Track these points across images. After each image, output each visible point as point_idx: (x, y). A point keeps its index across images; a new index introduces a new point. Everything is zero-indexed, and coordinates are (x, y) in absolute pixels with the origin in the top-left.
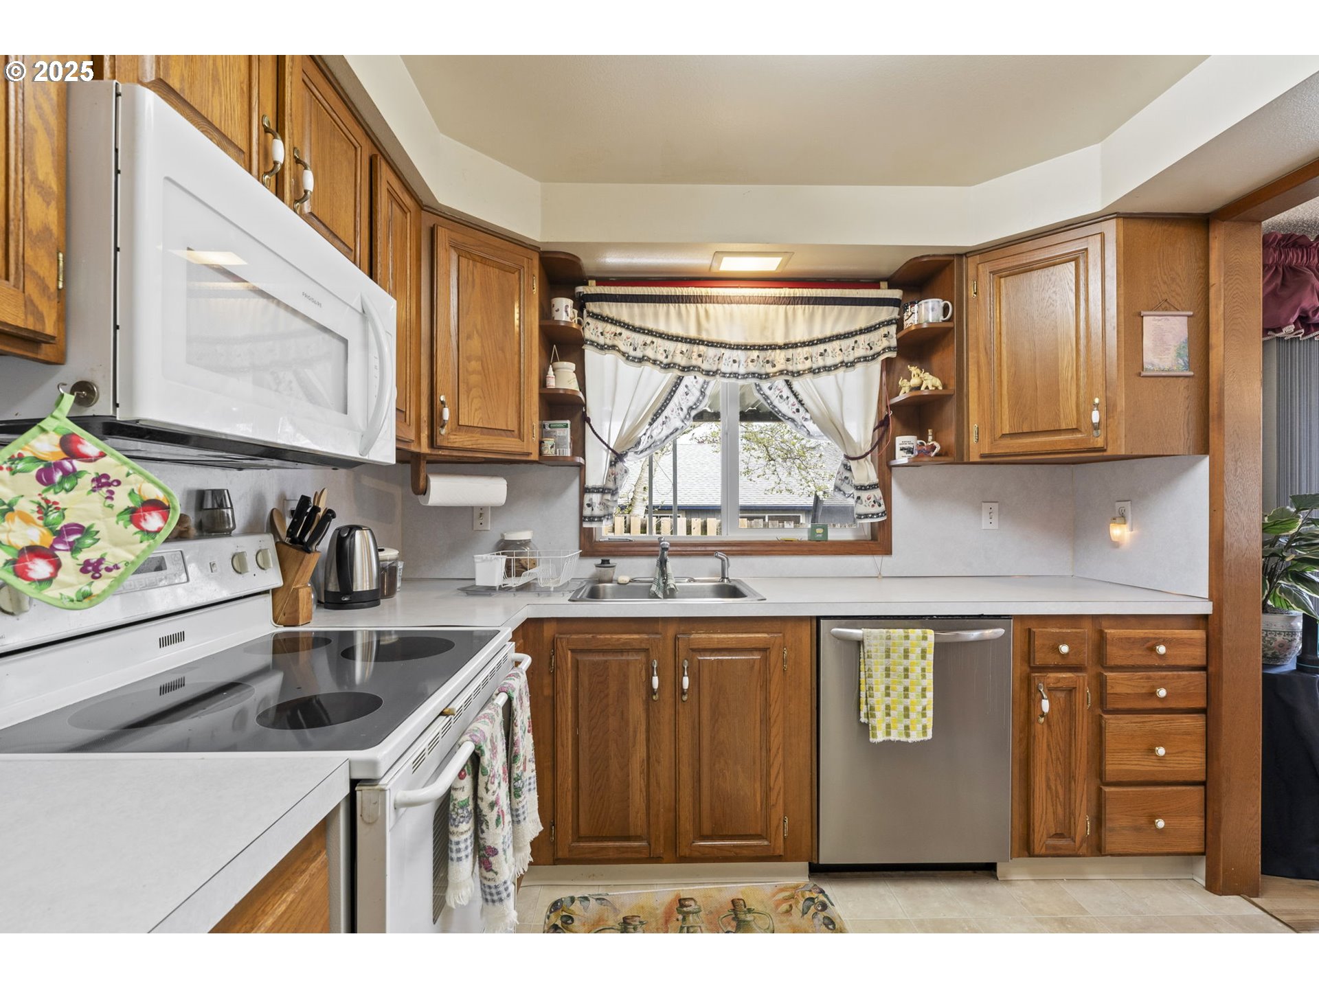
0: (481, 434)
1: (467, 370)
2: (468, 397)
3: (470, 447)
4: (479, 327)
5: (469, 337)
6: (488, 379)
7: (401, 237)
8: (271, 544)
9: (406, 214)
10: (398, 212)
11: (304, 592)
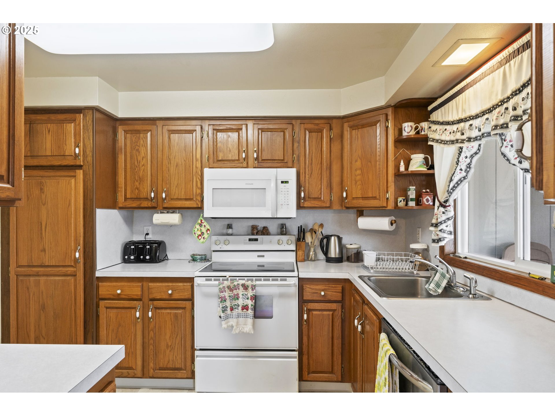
0: (362, 200)
1: (355, 175)
2: (356, 186)
3: (356, 206)
4: (360, 156)
5: (356, 161)
6: (364, 176)
7: (317, 141)
8: (294, 238)
9: (321, 131)
10: (314, 134)
11: (300, 253)
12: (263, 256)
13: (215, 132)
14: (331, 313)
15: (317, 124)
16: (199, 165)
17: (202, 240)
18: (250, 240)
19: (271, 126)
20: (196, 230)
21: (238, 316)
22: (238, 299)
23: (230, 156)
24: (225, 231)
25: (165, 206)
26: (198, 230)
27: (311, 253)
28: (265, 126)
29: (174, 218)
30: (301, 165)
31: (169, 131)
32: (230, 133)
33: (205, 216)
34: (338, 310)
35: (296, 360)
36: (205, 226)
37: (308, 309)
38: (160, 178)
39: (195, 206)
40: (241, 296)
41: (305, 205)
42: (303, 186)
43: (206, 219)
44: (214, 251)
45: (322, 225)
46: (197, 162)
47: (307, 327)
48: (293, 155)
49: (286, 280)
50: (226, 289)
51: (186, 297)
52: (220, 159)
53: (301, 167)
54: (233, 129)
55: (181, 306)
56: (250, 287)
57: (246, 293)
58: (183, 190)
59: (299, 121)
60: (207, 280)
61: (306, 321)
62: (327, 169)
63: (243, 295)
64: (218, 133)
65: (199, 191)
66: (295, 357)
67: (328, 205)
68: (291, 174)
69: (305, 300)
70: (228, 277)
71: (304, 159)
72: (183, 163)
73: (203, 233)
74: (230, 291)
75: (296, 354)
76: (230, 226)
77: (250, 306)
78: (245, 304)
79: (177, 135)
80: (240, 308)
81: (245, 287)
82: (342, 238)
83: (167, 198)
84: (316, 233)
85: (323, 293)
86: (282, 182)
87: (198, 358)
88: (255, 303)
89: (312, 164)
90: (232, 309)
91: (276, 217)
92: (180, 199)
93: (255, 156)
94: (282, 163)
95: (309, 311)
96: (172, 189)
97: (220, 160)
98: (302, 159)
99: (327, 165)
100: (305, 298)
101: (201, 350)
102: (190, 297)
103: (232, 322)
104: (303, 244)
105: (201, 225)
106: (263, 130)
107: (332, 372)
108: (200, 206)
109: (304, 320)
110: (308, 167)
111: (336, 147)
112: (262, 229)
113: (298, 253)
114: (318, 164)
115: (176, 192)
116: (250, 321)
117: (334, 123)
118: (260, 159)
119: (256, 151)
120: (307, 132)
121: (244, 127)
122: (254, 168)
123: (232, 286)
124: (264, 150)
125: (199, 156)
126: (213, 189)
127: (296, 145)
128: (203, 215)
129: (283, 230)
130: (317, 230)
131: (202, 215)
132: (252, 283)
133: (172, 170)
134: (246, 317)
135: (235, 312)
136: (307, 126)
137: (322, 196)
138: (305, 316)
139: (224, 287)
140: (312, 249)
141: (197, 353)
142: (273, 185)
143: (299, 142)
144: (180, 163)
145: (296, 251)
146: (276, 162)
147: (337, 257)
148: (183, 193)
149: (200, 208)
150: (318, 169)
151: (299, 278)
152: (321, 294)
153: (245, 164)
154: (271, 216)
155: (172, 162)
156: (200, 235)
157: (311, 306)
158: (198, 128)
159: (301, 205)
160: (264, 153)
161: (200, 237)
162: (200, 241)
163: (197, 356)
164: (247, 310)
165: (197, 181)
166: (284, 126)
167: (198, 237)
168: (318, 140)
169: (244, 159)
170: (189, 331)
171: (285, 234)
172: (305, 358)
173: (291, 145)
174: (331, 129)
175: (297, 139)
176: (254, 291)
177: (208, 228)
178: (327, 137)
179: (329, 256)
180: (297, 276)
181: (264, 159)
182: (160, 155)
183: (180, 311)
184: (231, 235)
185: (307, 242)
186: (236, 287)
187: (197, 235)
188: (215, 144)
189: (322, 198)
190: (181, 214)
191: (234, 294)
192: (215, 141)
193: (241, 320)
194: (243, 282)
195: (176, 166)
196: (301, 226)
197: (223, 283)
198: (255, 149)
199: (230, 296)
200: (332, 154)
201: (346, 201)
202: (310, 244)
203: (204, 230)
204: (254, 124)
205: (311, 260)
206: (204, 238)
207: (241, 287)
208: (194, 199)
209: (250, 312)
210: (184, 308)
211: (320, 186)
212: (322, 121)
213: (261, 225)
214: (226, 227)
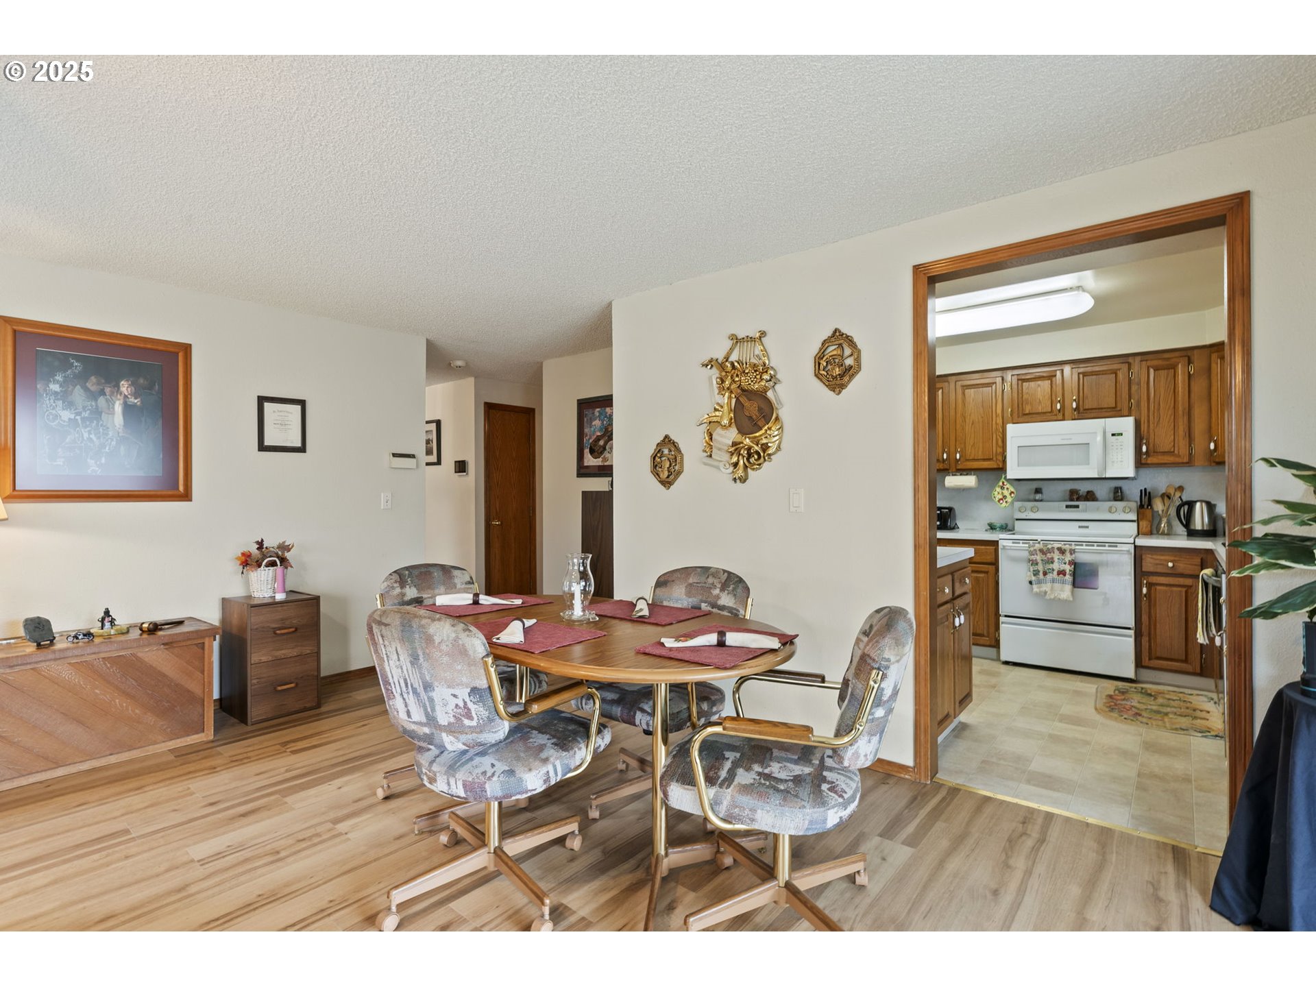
7: (1167, 379)
8: (1134, 505)
9: (1174, 367)
10: (1163, 373)
11: (1144, 524)
12: (1087, 527)
13: (1020, 382)
14: (1184, 590)
15: (1168, 359)
16: (1000, 421)
17: (1004, 504)
18: (1067, 507)
19: (1097, 369)
20: (996, 493)
21: (1053, 581)
22: (1052, 563)
23: (1040, 408)
24: (1032, 497)
25: (959, 467)
26: (999, 493)
27: (1163, 525)
28: (1089, 369)
29: (969, 481)
30: (1143, 412)
31: (963, 386)
32: (1039, 382)
33: (1008, 477)
34: (1194, 587)
35: (1132, 640)
36: (1007, 489)
37: (1149, 583)
38: (953, 438)
39: (995, 466)
40: (1056, 560)
41: (1149, 462)
42: (1145, 437)
43: (1009, 481)
44: (1017, 520)
45: (1181, 489)
46: (998, 418)
47: (1147, 604)
48: (1130, 400)
49: (1116, 546)
50: (1038, 552)
51: (989, 561)
52: (1027, 412)
53: (1143, 415)
54: (1043, 377)
55: (983, 570)
56: (1068, 551)
57: (1063, 558)
58: (981, 450)
59: (1138, 359)
60: (1013, 543)
61: (1145, 595)
62: (1183, 415)
63: (1059, 559)
64: (1024, 384)
65: (1000, 450)
66: (1130, 636)
67: (1186, 460)
68: (1126, 425)
69: (1144, 572)
70: (1039, 540)
71: (1146, 405)
72: (981, 420)
73: (1005, 497)
74: (1043, 554)
75: (1132, 632)
76: (1038, 491)
77: (1068, 571)
78: (1062, 569)
79: (972, 390)
80: (1055, 573)
81: (1062, 551)
82: (1215, 505)
83: (962, 459)
84: (1170, 498)
85: (1170, 564)
86: (1113, 435)
87: (1003, 625)
88: (1074, 569)
89: (1159, 409)
90: (1045, 574)
91: (1104, 477)
92: (978, 460)
93: (1074, 405)
94: (1115, 411)
95: (1150, 585)
96: (967, 449)
97: (1027, 414)
98: (1144, 404)
99: (1184, 409)
100: (1143, 570)
101: (1006, 616)
102: (993, 561)
103: (1046, 587)
104: (1148, 512)
105: (1002, 488)
106: (1085, 374)
107: (1186, 661)
108: (1001, 466)
109: (1143, 595)
110: (1154, 414)
111: (1199, 386)
112: (1085, 494)
113: (1141, 523)
114: (1169, 408)
115: (971, 452)
116: (1068, 587)
117: (1196, 356)
118: (1081, 409)
119: (1075, 400)
120: (1152, 371)
121: (1058, 373)
122: (1073, 420)
123: (1045, 549)
124: (1087, 397)
125: (999, 411)
126: (1018, 447)
127: (1134, 388)
128: (1006, 477)
129: (1118, 495)
130: (1172, 494)
131: (1003, 476)
132: (1070, 547)
133: (967, 428)
134: (1063, 582)
135: (1049, 576)
136: (1149, 363)
137: (1176, 449)
138: (1145, 590)
139: (1035, 550)
140: (1164, 521)
141: (1002, 619)
142: (1099, 438)
143: (1139, 384)
144: (977, 420)
145: (1138, 521)
146: (1104, 410)
147: (1205, 528)
148: (980, 453)
149: (1002, 469)
150: (1168, 416)
151: (1135, 546)
152: (1168, 565)
153: (1061, 417)
154: (1096, 476)
155: (967, 421)
156: (1002, 499)
157: (1154, 579)
158: (999, 380)
159: (1143, 462)
160: (1086, 401)
161: (1001, 502)
162: (1002, 505)
163: (1002, 623)
164: (1065, 575)
165: (997, 439)
166: (1115, 367)
167: (999, 501)
168: (1169, 379)
169: (1059, 410)
170: (992, 596)
171: (1122, 499)
172: (1145, 640)
173: (1127, 388)
174: (1189, 362)
175: (1136, 380)
176: (1073, 556)
177: (1013, 490)
178: (1183, 373)
179: (1192, 527)
180: (1133, 542)
181: (1087, 408)
182: (952, 413)
183: (982, 575)
184: (1041, 501)
185: (1155, 509)
186: (1051, 551)
187: (997, 500)
188: (1020, 396)
189: (1176, 452)
190: (977, 476)
191: (1048, 558)
192: (1020, 392)
193: (1056, 585)
194: (1060, 546)
195: (972, 424)
196: (1145, 489)
197: (1033, 546)
198: (1074, 398)
199: (1042, 560)
200: (1192, 395)
201: (1215, 454)
202: (1160, 512)
203: (1006, 493)
204: (1072, 368)
205: (1163, 534)
206: (1006, 502)
207: (1056, 551)
208: (994, 459)
209: (1068, 578)
210: (986, 572)
211: (1173, 437)
212: (1177, 354)
213: (1083, 488)
214: (1034, 491)
